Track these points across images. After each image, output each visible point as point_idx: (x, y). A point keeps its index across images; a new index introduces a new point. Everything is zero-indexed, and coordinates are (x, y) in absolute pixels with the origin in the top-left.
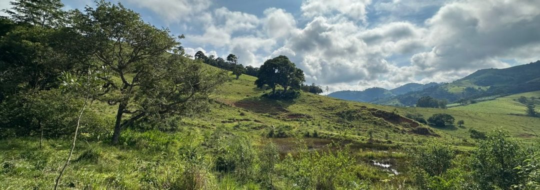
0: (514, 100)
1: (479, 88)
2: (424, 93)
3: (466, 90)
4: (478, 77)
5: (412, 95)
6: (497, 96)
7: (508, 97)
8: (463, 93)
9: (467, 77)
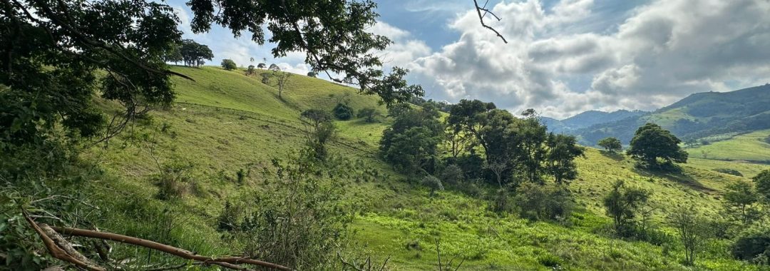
0: (759, 140)
1: (696, 120)
2: (618, 127)
3: (678, 122)
4: (693, 104)
5: (602, 130)
6: (733, 134)
7: (749, 134)
8: (675, 127)
9: (676, 103)
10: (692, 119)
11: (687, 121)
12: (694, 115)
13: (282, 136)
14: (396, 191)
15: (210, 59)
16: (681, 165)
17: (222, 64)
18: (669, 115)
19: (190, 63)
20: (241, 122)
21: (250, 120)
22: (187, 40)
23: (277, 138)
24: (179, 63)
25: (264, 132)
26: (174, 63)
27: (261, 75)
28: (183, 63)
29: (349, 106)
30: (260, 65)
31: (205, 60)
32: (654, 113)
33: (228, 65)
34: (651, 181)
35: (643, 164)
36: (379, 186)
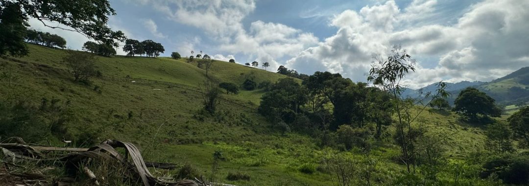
1: (527, 88)
4: (523, 76)
9: (508, 75)
10: (524, 87)
11: (519, 89)
12: (524, 84)
13: (194, 98)
14: (256, 132)
15: (163, 52)
16: (497, 118)
17: (172, 55)
18: (503, 84)
19: (150, 55)
20: (167, 89)
21: (174, 88)
22: (148, 41)
23: (189, 99)
24: (142, 55)
25: (182, 96)
26: (139, 55)
27: (198, 62)
28: (145, 55)
29: (254, 81)
30: (198, 56)
31: (160, 53)
32: (490, 83)
33: (176, 56)
34: (465, 129)
35: (466, 118)
36: (244, 129)
